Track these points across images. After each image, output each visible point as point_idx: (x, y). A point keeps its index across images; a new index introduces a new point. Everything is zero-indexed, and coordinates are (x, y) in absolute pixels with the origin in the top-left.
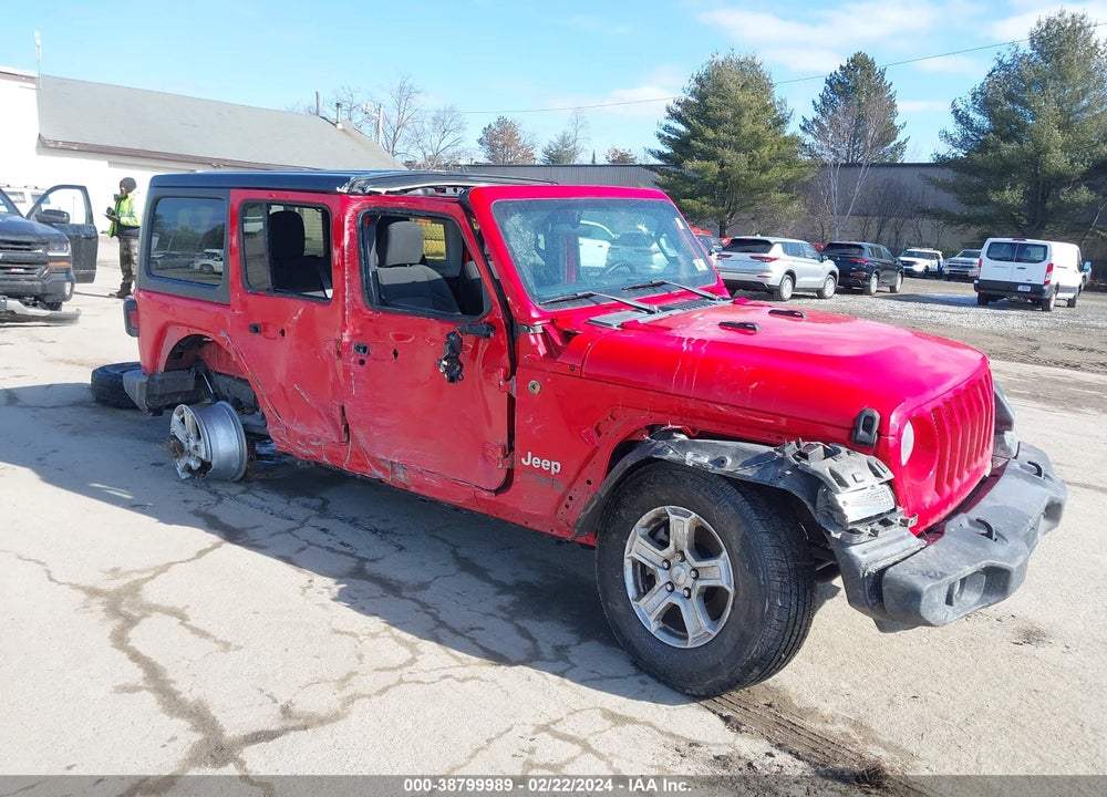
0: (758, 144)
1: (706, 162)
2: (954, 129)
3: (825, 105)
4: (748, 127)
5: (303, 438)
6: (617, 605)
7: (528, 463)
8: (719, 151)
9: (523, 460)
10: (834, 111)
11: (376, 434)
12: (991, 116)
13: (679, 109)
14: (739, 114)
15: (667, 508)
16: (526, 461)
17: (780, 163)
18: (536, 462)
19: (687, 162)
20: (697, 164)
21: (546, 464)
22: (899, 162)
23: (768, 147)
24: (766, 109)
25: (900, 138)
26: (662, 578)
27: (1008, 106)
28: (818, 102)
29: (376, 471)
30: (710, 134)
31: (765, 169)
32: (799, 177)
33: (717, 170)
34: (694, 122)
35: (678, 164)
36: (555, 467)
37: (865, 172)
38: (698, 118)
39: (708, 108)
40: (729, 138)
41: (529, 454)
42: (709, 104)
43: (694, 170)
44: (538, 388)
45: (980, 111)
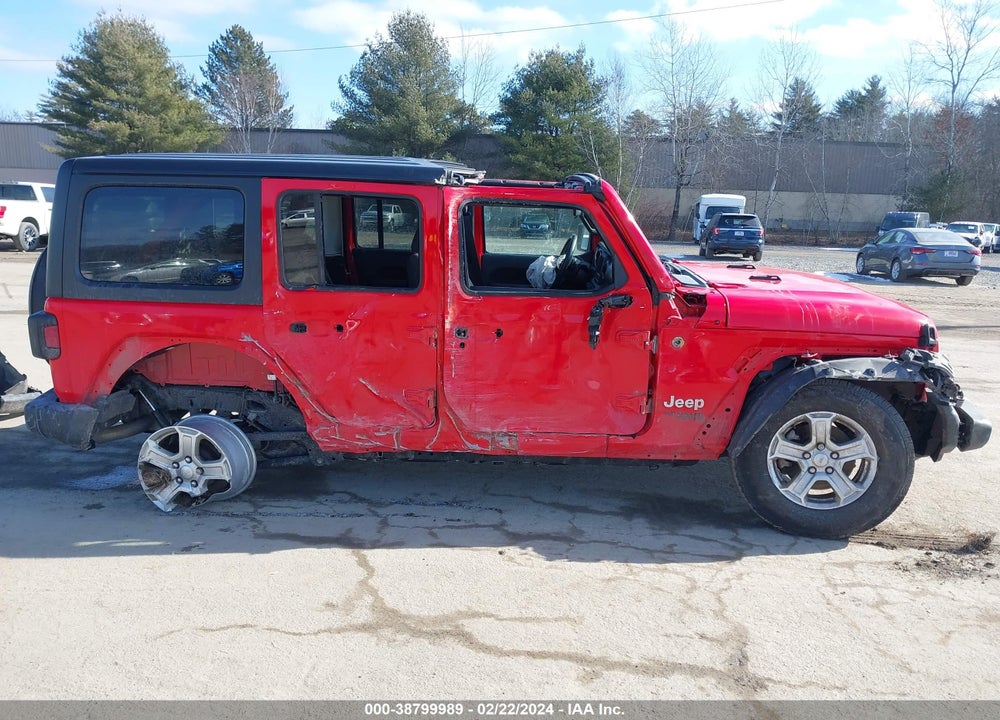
0: (166, 107)
1: (113, 124)
2: (343, 102)
3: (212, 71)
4: (152, 91)
5: (364, 431)
6: (768, 495)
7: (671, 405)
8: (126, 113)
9: (665, 404)
10: (223, 78)
11: (478, 410)
12: (370, 93)
13: (70, 67)
14: (140, 76)
15: (807, 415)
16: (669, 403)
17: (191, 126)
18: (679, 403)
19: (92, 122)
20: (103, 124)
21: (689, 403)
22: (288, 127)
23: (177, 111)
24: (167, 72)
25: (286, 107)
26: (805, 465)
27: (382, 84)
28: (206, 69)
29: (470, 445)
30: (112, 94)
31: (177, 132)
32: (211, 140)
33: (128, 131)
34: (92, 82)
35: (82, 124)
36: (698, 404)
37: (273, 137)
38: (95, 78)
39: (104, 69)
40: (133, 100)
41: (672, 397)
42: (107, 64)
43: (102, 131)
44: (682, 343)
45: (360, 87)
